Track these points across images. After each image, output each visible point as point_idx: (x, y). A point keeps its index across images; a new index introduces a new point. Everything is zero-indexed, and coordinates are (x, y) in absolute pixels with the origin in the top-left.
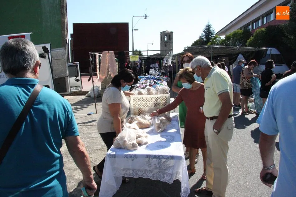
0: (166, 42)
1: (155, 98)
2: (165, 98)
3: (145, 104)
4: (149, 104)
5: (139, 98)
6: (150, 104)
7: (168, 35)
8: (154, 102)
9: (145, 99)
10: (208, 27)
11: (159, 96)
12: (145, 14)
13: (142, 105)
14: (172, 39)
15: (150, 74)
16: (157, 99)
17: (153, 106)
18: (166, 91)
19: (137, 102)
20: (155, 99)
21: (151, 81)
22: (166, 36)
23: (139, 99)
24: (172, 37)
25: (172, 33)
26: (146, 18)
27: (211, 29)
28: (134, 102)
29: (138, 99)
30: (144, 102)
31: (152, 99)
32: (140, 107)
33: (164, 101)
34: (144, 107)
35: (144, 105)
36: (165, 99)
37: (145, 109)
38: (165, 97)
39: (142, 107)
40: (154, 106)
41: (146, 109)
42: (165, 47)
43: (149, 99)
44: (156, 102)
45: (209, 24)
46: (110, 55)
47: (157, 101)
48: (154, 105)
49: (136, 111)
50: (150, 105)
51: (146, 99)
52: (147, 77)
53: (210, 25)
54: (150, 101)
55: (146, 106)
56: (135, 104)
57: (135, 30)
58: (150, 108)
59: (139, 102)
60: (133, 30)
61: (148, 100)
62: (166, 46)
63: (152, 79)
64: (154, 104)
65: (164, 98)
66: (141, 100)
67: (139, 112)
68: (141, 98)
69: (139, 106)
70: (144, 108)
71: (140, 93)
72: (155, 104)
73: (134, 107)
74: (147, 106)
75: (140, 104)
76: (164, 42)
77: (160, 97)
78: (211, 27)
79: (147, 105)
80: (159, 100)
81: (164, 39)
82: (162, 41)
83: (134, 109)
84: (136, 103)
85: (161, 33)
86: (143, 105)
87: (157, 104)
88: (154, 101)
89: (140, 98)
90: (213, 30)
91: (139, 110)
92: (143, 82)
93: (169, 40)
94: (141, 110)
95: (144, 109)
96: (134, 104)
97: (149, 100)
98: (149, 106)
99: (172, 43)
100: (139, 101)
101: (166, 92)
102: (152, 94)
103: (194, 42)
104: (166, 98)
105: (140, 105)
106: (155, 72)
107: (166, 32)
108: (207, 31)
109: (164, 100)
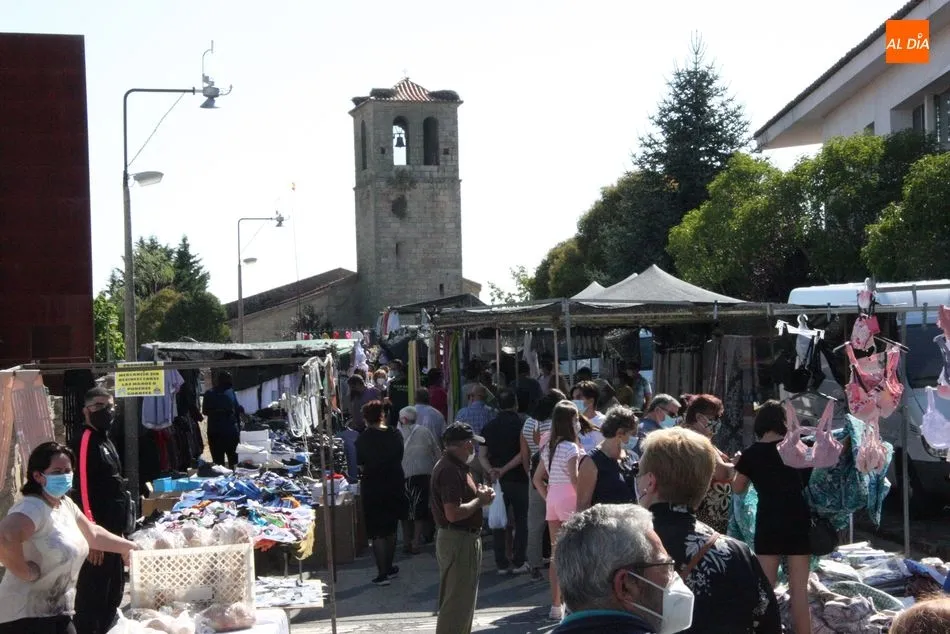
0: (402, 178)
1: (208, 555)
2: (238, 557)
3: (177, 577)
4: (189, 576)
5: (157, 559)
6: (193, 576)
7: (417, 123)
8: (205, 570)
9: (177, 561)
10: (696, 88)
11: (220, 548)
12: (206, 79)
13: (166, 580)
14: (452, 150)
15: (241, 459)
16: (212, 559)
17: (201, 582)
18: (241, 535)
19: (150, 570)
20: (208, 559)
21: (225, 505)
22: (397, 130)
23: (157, 562)
24: (454, 133)
25: (449, 99)
26: (209, 104)
27: (714, 102)
28: (142, 571)
29: (154, 563)
30: (173, 569)
31: (196, 560)
32: (162, 585)
33: (235, 564)
34: (174, 584)
35: (174, 580)
36: (239, 560)
37: (176, 592)
38: (238, 553)
39: (165, 586)
40: (205, 582)
41: (180, 591)
42: (395, 224)
43: (189, 561)
44: (212, 570)
45: (702, 68)
46: (21, 385)
47: (212, 566)
48: (204, 578)
49: (147, 598)
50: (194, 579)
51: (181, 561)
52: (212, 482)
53: (704, 75)
54: (192, 567)
55: (178, 584)
56: (146, 578)
57: (142, 177)
58: (193, 587)
59: (158, 570)
60: (131, 181)
61: (185, 565)
62: (399, 208)
63: (235, 493)
64: (205, 575)
65: (234, 557)
66: (165, 565)
67: (159, 600)
68: (165, 559)
69: (158, 581)
70: (173, 588)
71: (161, 545)
72: (209, 574)
73: (142, 586)
74: (182, 584)
75: (162, 577)
76: (390, 181)
77: (223, 554)
78: (716, 84)
79: (181, 580)
80: (220, 562)
81: (386, 151)
82: (370, 171)
83: (143, 594)
84: (149, 574)
85: (357, 101)
86: (170, 580)
87: (212, 574)
88: (204, 567)
89: (161, 558)
90: (731, 107)
91: (159, 597)
92: (187, 512)
93: (427, 162)
94: (162, 596)
95: (173, 591)
96: (142, 578)
97: (188, 564)
98: (189, 583)
99: (454, 182)
100: (157, 566)
101: (240, 539)
102: (200, 545)
103: (599, 197)
104: (242, 556)
105: (162, 581)
106: (276, 449)
107: (402, 96)
108: (686, 120)
109: (235, 561)
